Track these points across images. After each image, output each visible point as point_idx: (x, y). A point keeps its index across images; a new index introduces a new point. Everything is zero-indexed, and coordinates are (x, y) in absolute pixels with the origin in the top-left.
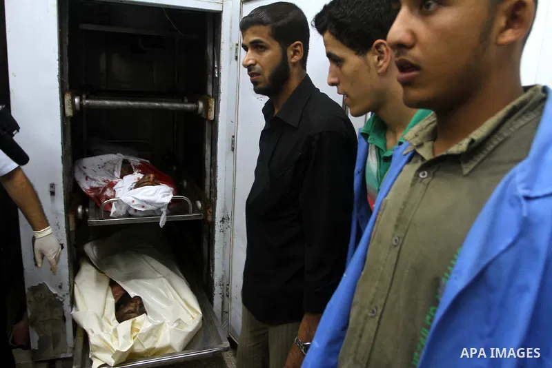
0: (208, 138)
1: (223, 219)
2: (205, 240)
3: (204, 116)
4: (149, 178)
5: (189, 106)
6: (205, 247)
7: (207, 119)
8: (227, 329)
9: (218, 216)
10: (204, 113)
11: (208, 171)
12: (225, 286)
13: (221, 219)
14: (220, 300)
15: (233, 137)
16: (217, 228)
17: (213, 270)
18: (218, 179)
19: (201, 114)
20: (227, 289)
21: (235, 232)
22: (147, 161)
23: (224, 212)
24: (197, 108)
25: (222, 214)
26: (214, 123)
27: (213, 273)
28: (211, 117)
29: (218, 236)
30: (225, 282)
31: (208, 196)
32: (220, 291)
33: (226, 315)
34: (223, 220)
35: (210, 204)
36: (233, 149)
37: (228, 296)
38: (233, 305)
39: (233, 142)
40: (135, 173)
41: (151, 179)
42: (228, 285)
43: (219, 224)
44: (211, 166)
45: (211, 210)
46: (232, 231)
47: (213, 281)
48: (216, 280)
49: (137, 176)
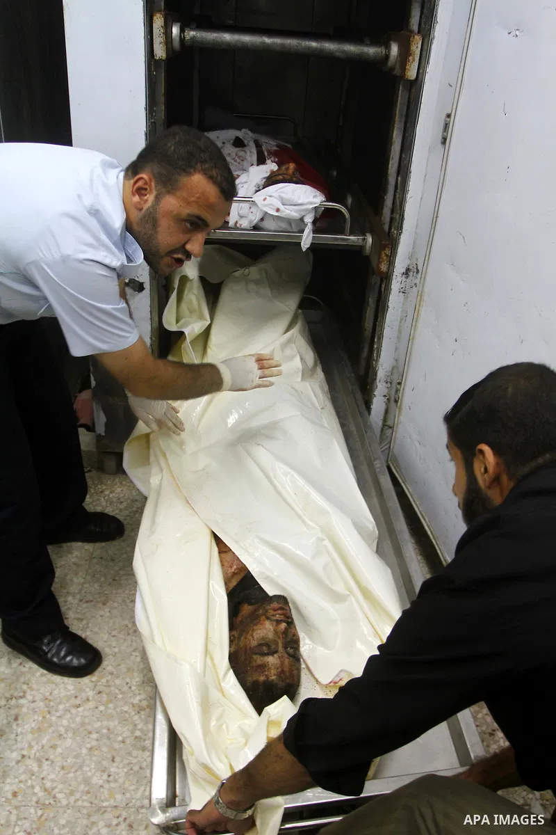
0: (401, 116)
1: (408, 270)
2: (371, 301)
3: (397, 72)
4: (287, 169)
5: (371, 51)
6: (370, 314)
7: (403, 76)
8: (387, 451)
9: (400, 265)
10: (398, 67)
11: (391, 181)
12: (394, 384)
13: (404, 270)
14: (383, 407)
15: (449, 116)
16: (395, 285)
17: (379, 356)
18: (409, 196)
19: (393, 69)
20: (397, 391)
21: (425, 298)
22: (289, 146)
23: (410, 258)
24: (387, 57)
25: (407, 262)
26: (415, 87)
27: (377, 361)
28: (412, 73)
29: (395, 300)
30: (396, 379)
31: (386, 227)
32: (385, 391)
33: (390, 431)
34: (407, 272)
35: (389, 241)
36: (444, 141)
37: (396, 401)
38: (402, 418)
39: (446, 126)
40: (268, 161)
41: (291, 171)
42: (400, 384)
43: (399, 279)
44: (398, 172)
45: (388, 252)
46: (420, 295)
47: (376, 374)
48: (381, 373)
49: (271, 166)
